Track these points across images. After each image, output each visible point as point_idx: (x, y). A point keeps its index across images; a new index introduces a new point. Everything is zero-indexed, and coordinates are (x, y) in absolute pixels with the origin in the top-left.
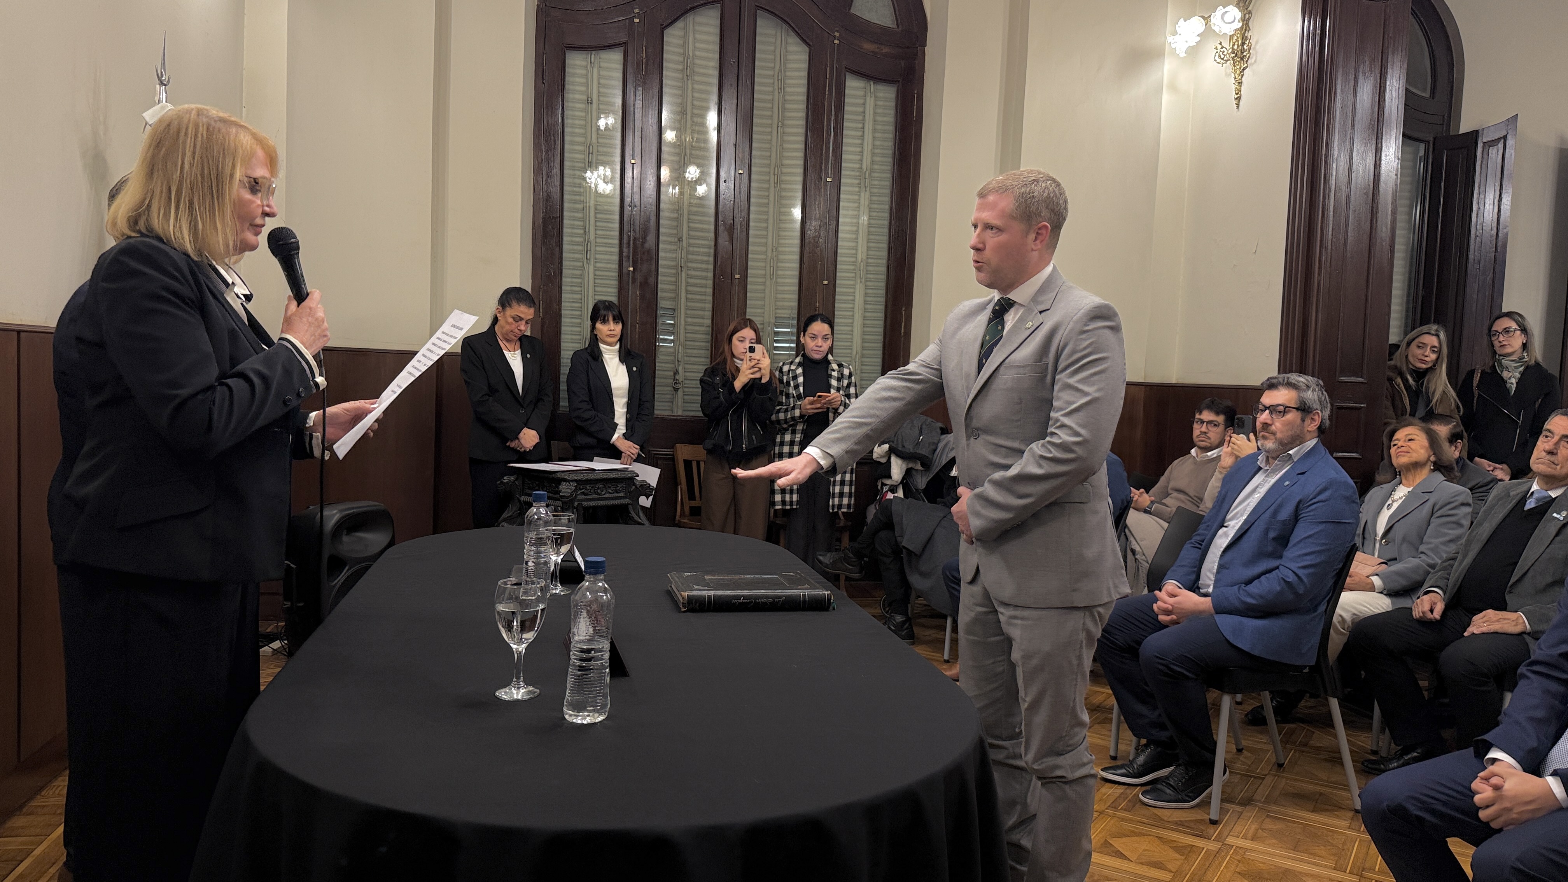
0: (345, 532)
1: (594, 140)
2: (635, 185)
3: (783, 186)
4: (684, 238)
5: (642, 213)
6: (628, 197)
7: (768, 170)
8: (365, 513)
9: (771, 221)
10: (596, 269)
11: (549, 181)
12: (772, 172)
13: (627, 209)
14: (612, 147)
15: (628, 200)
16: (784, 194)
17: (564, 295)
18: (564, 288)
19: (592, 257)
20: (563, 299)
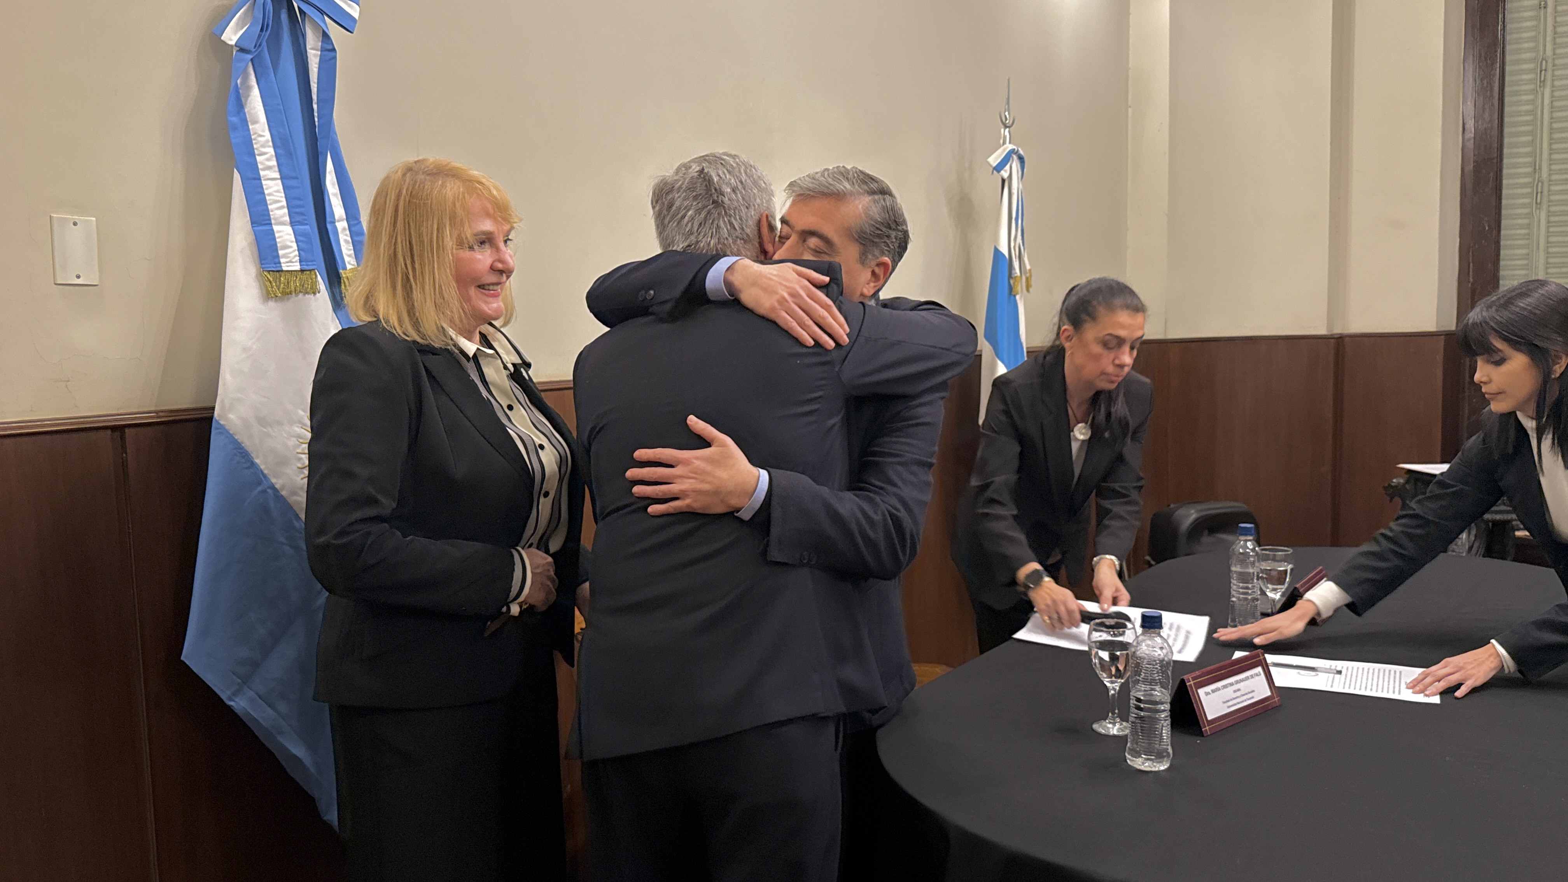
0: (1206, 532)
8: (1225, 514)
10: (1550, 214)
17: (1502, 252)
18: (1502, 243)
19: (1545, 200)
20: (1502, 257)
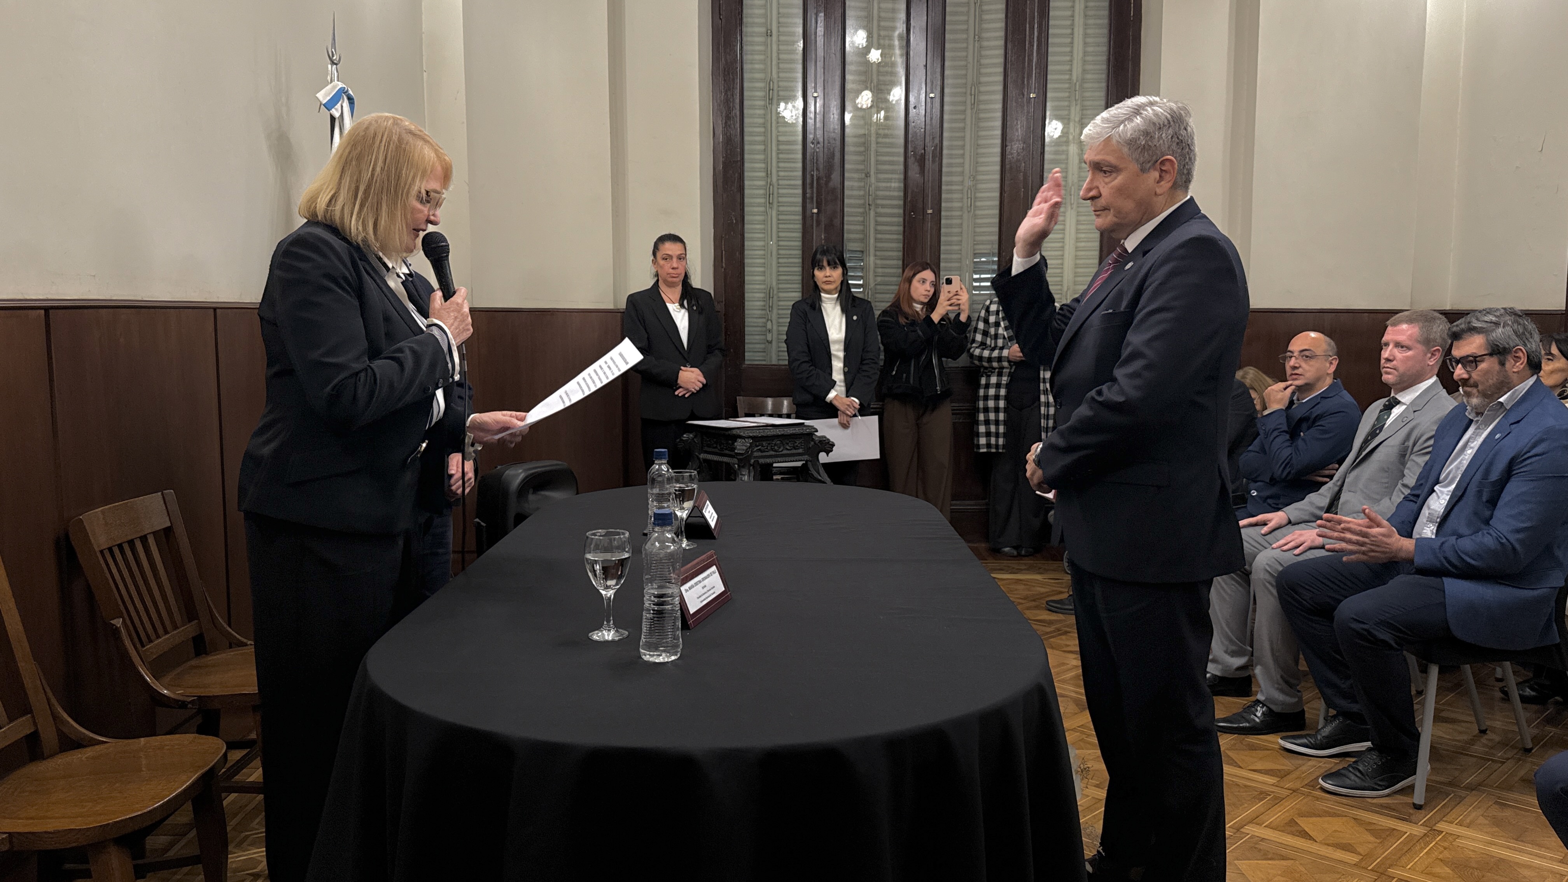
0: (531, 491)
1: (775, 75)
2: (818, 120)
3: (982, 107)
4: (872, 173)
5: (826, 150)
6: (811, 133)
7: (964, 90)
8: (550, 471)
9: (968, 147)
10: (779, 213)
11: (729, 123)
12: (969, 92)
13: (810, 146)
14: (792, 81)
15: (810, 137)
16: (982, 115)
17: (746, 243)
18: (746, 235)
19: (775, 200)
20: (746, 247)
